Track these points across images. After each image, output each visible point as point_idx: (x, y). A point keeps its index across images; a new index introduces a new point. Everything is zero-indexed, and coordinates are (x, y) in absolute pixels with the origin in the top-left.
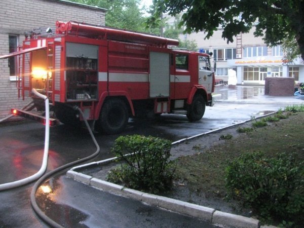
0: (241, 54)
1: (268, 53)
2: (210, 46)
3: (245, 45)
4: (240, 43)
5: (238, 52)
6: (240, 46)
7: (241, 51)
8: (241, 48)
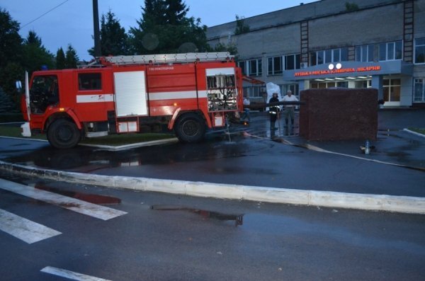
0: (308, 62)
1: (350, 58)
2: (263, 53)
3: (314, 48)
4: (306, 46)
5: (304, 59)
6: (306, 50)
7: (308, 57)
8: (307, 53)
